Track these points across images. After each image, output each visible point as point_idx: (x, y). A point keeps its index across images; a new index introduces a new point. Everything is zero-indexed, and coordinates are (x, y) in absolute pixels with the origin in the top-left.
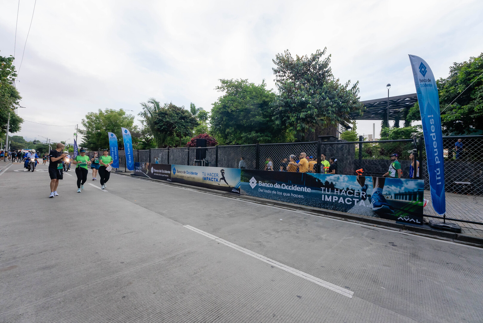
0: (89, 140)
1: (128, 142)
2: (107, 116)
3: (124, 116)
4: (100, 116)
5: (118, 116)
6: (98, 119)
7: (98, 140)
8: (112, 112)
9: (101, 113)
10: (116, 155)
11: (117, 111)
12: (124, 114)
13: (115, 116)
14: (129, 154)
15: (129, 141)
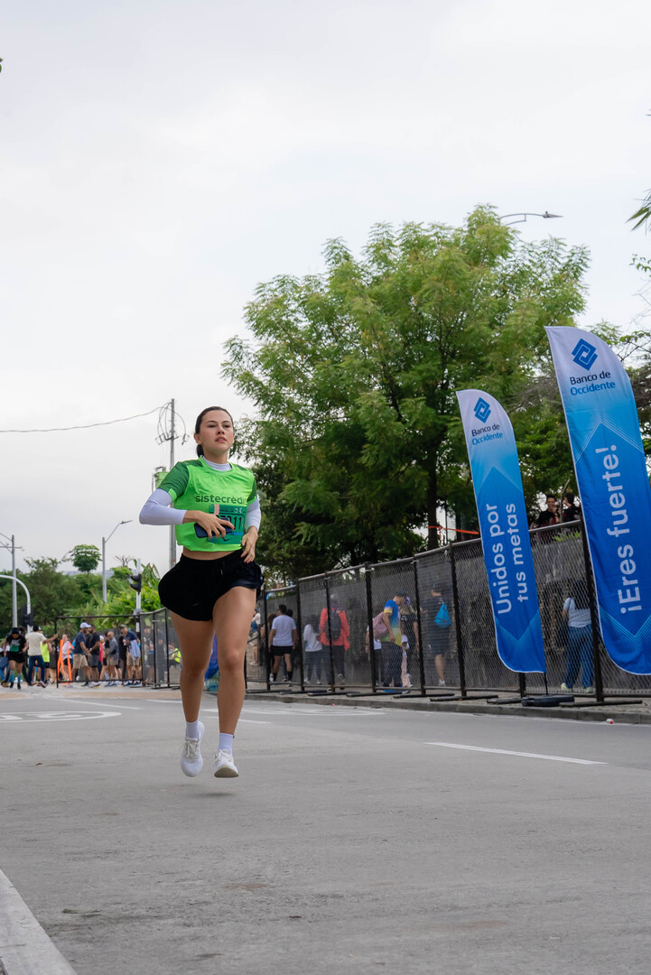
0: (287, 494)
1: (604, 437)
2: (386, 288)
3: (505, 266)
4: (340, 296)
5: (463, 266)
6: (329, 320)
7: (340, 486)
8: (416, 245)
9: (345, 272)
10: (519, 568)
11: (449, 237)
12: (505, 250)
13: (447, 271)
14: (616, 533)
15: (608, 426)
